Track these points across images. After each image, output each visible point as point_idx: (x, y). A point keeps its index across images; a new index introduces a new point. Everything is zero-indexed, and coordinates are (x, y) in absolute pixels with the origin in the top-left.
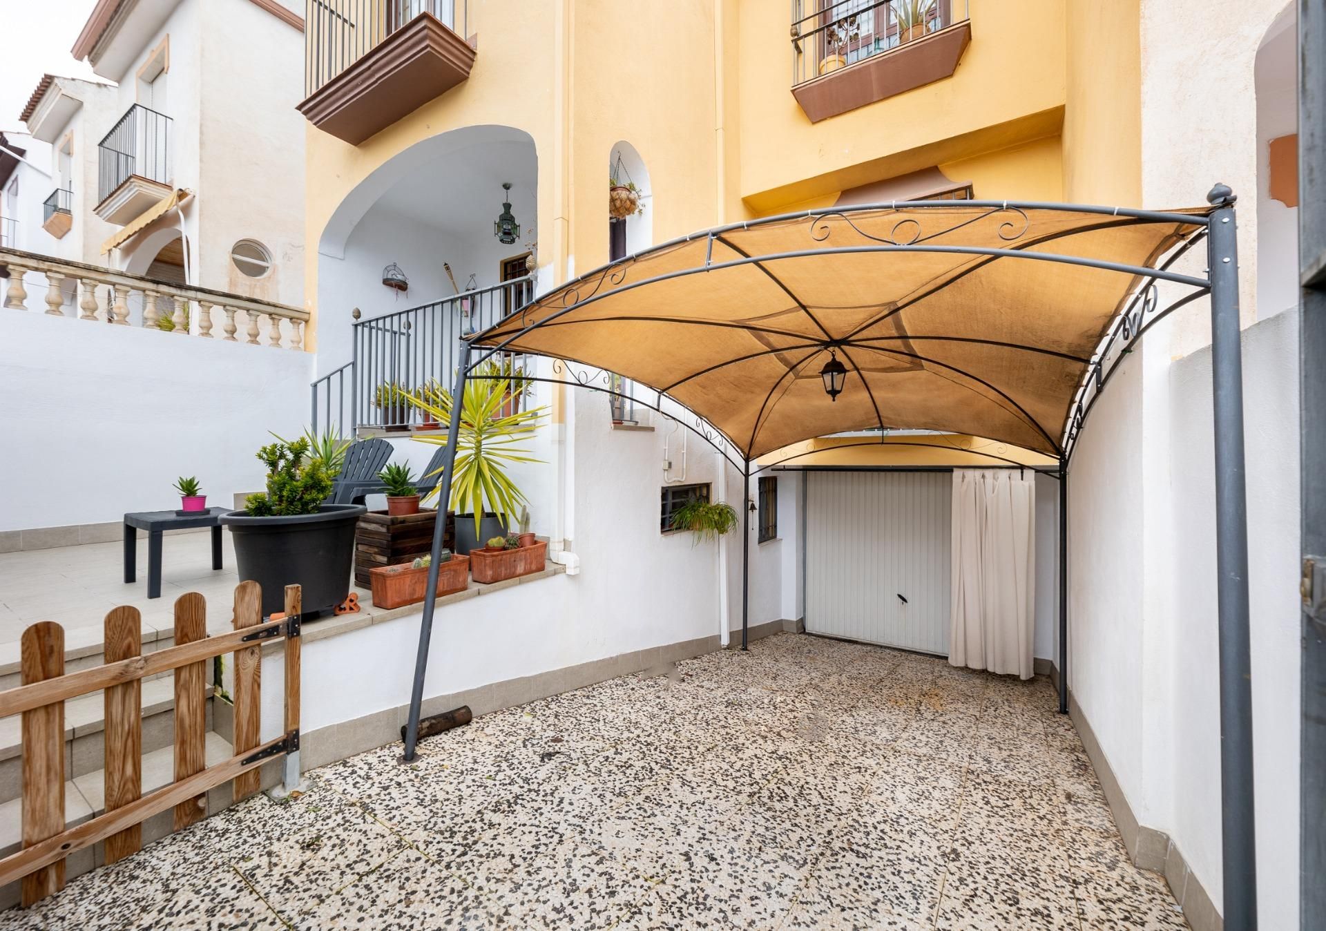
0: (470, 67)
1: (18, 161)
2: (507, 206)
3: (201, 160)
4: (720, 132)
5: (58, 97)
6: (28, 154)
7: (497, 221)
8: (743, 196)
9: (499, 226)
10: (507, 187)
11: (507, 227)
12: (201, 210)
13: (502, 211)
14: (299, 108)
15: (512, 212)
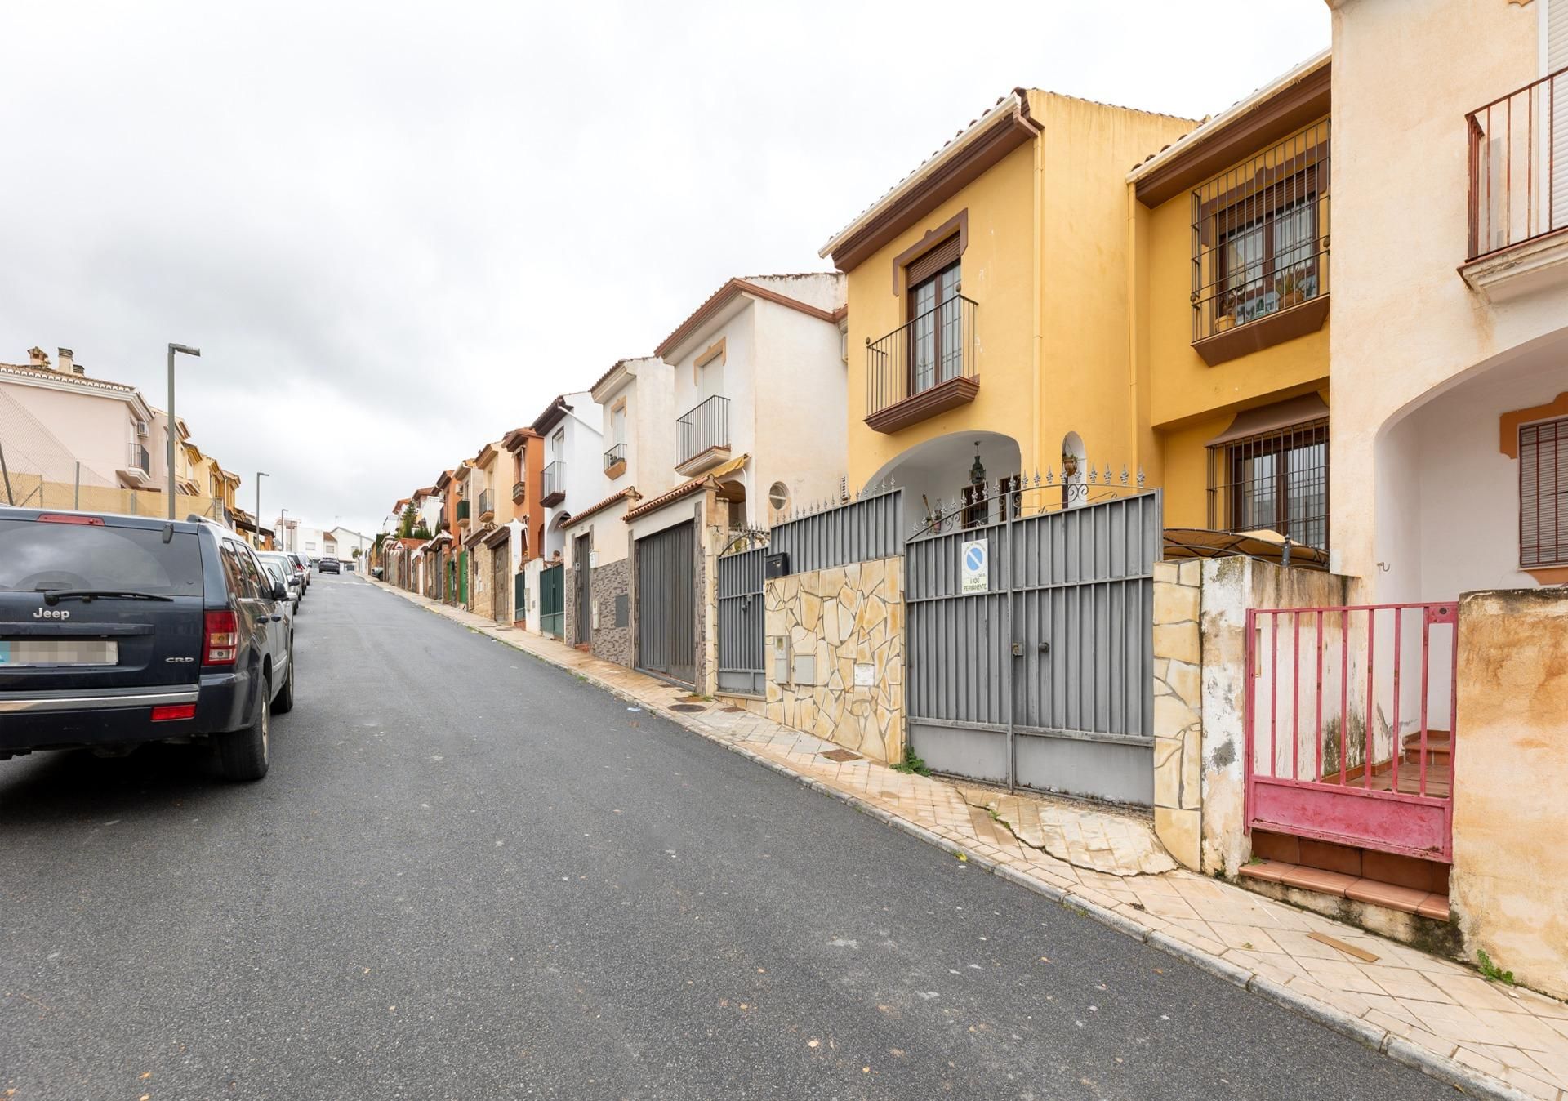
0: (975, 395)
1: (565, 414)
2: (978, 458)
3: (756, 432)
4: (1134, 388)
5: (623, 375)
6: (575, 410)
7: (971, 469)
8: (1153, 425)
9: (972, 473)
10: (977, 444)
11: (977, 473)
12: (756, 467)
13: (974, 462)
14: (865, 421)
15: (981, 462)
